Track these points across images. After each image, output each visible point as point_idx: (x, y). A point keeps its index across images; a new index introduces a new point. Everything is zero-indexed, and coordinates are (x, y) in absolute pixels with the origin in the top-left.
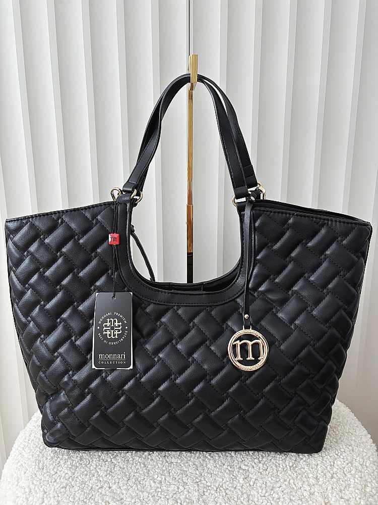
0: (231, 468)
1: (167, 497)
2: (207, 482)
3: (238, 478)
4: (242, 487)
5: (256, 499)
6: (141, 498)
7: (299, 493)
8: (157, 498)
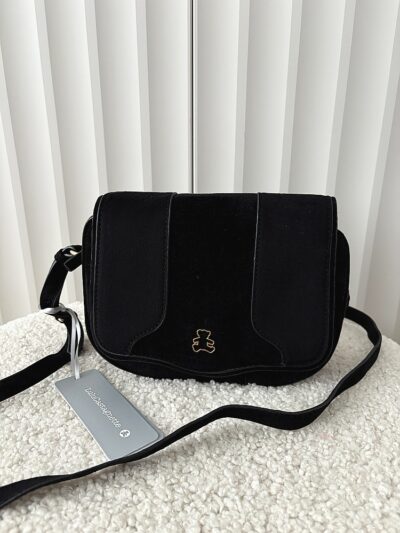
0: (236, 459)
1: (111, 511)
2: (190, 485)
3: (247, 479)
4: (254, 498)
5: (279, 522)
6: (63, 512)
7: (361, 513)
8: (93, 513)
